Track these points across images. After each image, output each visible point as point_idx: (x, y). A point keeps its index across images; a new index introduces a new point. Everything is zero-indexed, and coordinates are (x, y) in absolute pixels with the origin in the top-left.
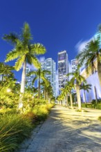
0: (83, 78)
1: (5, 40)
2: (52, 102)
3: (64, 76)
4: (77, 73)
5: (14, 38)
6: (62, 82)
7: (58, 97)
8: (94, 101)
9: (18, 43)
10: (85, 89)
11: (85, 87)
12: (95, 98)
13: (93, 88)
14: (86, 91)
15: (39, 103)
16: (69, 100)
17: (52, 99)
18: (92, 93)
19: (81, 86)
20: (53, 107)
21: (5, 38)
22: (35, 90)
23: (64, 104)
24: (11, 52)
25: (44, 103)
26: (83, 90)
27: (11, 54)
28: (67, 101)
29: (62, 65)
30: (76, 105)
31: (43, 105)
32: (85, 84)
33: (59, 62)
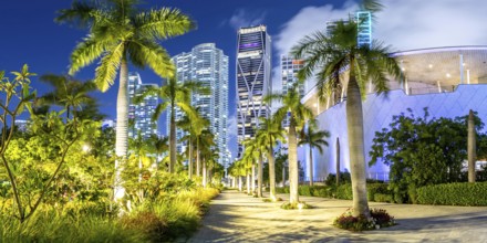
0: (309, 111)
1: (62, 22)
2: (215, 181)
3: (257, 100)
4: (292, 95)
5: (83, 10)
6: (249, 119)
7: (232, 166)
8: (332, 177)
9: (98, 18)
10: (312, 145)
11: (314, 138)
12: (335, 171)
13: (333, 141)
14: (315, 150)
15: (171, 185)
16: (266, 176)
17: (214, 171)
18: (330, 156)
19: (302, 133)
20: (216, 197)
21: (61, 17)
22: (159, 145)
23: (251, 186)
24: (81, 45)
25: (189, 184)
26: (307, 147)
27: (81, 51)
28: (259, 177)
29: (252, 65)
30: (285, 190)
31: (183, 193)
32: (315, 131)
33: (241, 55)
